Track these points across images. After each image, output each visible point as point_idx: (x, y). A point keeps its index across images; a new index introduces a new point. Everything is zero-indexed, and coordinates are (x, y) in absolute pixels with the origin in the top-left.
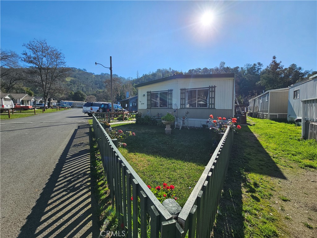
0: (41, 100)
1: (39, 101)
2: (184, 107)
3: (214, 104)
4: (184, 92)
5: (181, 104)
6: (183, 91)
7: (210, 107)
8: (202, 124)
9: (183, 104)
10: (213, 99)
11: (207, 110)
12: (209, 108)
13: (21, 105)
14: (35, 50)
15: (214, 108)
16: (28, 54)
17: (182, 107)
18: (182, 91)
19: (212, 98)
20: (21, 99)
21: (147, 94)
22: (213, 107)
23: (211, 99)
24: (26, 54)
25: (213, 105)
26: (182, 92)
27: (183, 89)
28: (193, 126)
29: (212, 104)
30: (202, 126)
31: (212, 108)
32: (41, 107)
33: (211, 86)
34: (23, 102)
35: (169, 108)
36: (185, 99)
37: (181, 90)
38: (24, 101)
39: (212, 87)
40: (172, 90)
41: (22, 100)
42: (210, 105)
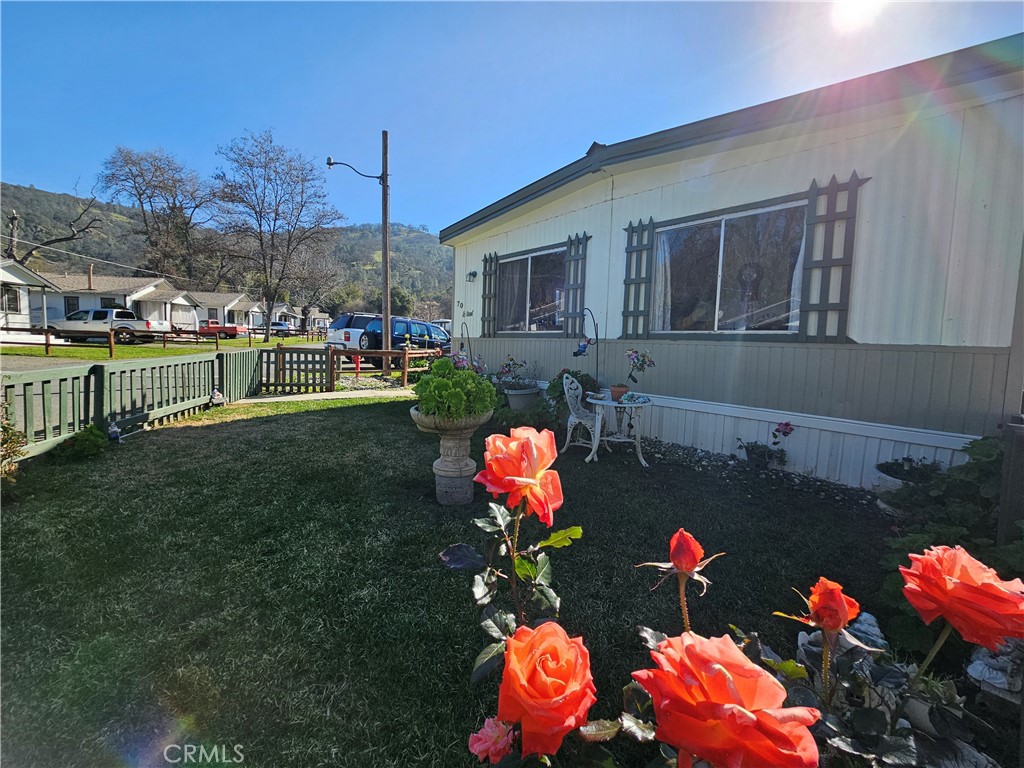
0: (285, 311)
1: (278, 314)
2: (640, 331)
3: (843, 309)
4: (645, 242)
5: (626, 314)
6: (640, 237)
7: (812, 331)
8: (745, 441)
9: (636, 314)
10: (836, 275)
11: (789, 348)
12: (801, 337)
13: (227, 325)
14: (245, 163)
15: (842, 338)
16: (227, 177)
17: (630, 331)
18: (635, 238)
19: (826, 265)
20: (226, 309)
21: (485, 268)
22: (832, 330)
23: (817, 275)
24: (221, 177)
25: (832, 319)
26: (635, 244)
27: (642, 227)
28: (688, 443)
29: (823, 309)
30: (742, 455)
31: (822, 338)
32: (278, 331)
33: (824, 182)
34: (231, 316)
35: (568, 336)
36: (649, 280)
37: (631, 230)
38: (236, 314)
39: (834, 188)
40: (587, 238)
41: (229, 312)
42: (813, 318)
